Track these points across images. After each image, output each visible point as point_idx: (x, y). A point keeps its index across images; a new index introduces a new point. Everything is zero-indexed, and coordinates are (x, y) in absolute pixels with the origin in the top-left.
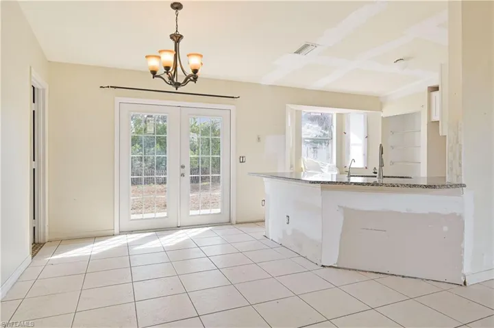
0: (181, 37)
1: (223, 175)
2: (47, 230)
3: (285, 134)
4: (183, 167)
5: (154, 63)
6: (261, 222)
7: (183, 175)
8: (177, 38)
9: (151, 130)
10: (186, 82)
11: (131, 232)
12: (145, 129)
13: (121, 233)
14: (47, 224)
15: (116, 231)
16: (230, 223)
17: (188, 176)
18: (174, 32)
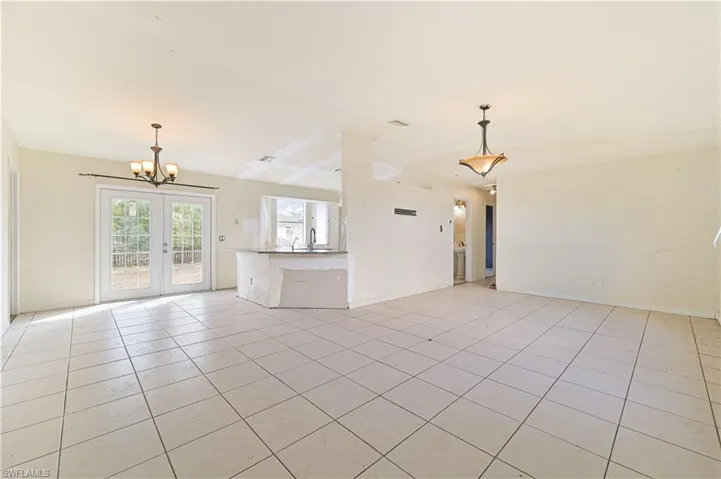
0: (161, 149)
1: (205, 251)
2: (19, 303)
3: (259, 218)
4: (165, 244)
5: (136, 167)
6: (235, 288)
7: (165, 251)
8: (157, 150)
9: (133, 212)
10: (165, 182)
11: (113, 301)
12: (128, 213)
13: (102, 303)
14: (19, 296)
15: (97, 300)
16: (211, 290)
17: (171, 253)
18: (154, 145)
